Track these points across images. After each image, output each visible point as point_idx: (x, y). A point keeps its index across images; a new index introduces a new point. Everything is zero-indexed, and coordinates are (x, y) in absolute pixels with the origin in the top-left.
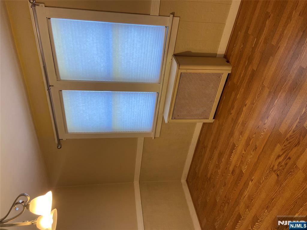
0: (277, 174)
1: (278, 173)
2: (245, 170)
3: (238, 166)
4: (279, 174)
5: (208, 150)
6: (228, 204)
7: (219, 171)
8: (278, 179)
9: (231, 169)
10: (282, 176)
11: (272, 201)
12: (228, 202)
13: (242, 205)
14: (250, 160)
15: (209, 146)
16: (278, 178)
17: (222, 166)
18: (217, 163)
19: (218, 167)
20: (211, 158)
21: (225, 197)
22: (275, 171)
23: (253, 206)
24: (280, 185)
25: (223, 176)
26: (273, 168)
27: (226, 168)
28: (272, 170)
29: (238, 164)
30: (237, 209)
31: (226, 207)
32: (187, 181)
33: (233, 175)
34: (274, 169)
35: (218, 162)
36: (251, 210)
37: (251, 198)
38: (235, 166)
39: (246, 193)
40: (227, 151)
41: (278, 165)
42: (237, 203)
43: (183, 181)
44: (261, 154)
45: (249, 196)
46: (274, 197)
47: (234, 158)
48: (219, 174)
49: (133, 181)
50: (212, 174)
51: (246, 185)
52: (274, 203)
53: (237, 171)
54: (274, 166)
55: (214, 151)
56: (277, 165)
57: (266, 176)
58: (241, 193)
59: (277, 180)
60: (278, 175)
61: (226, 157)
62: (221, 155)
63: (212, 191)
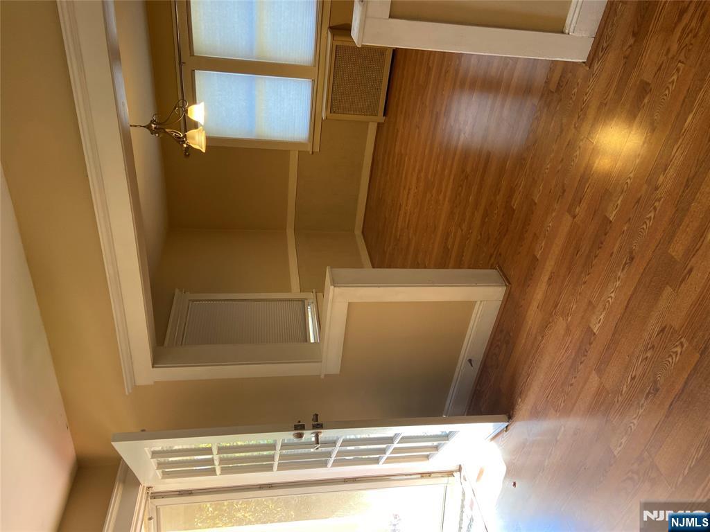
32: (363, 232)
43: (358, 232)
49: (285, 229)
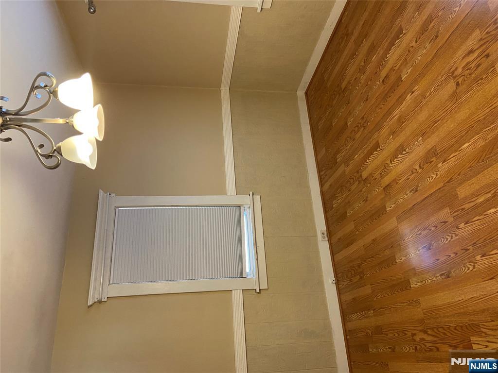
0: (458, 82)
1: (460, 80)
2: (405, 76)
3: (397, 68)
4: (460, 83)
5: (352, 40)
6: (364, 130)
7: (363, 78)
8: (456, 90)
9: (383, 74)
10: (464, 86)
11: (434, 124)
12: (365, 125)
13: (385, 131)
14: (419, 58)
15: (356, 34)
16: (456, 88)
17: (369, 69)
18: (363, 64)
19: (362, 70)
20: (353, 55)
21: (363, 118)
22: (455, 77)
23: (401, 132)
24: (456, 100)
25: (367, 85)
26: (453, 72)
27: (376, 73)
28: (452, 75)
29: (398, 66)
30: (375, 136)
31: (360, 133)
32: (306, 93)
33: (384, 85)
34: (456, 73)
35: (364, 62)
36: (397, 138)
37: (401, 121)
38: (392, 69)
39: (397, 113)
40: (386, 41)
41: (463, 68)
42: (378, 127)
43: (301, 93)
44: (441, 47)
45: (400, 118)
46: (439, 118)
47: (394, 56)
48: (361, 83)
49: (220, 87)
50: (349, 83)
51: (401, 99)
52: (435, 128)
53: (393, 78)
54: (456, 69)
55: (362, 42)
56: (462, 66)
57: (438, 86)
58: (389, 112)
59: (455, 92)
60: (458, 84)
61: (381, 52)
62: (372, 49)
63: (343, 110)
